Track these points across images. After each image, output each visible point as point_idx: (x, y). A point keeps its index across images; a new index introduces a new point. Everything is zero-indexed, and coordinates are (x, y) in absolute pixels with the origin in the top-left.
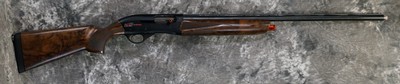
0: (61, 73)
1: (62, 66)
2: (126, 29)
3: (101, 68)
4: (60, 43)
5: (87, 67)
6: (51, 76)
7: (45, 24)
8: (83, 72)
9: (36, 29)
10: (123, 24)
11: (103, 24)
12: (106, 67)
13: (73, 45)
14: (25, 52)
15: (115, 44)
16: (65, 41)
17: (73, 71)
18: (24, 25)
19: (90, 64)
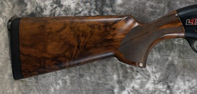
0: (80, 85)
1: (81, 76)
2: (188, 29)
3: (142, 85)
4: (74, 42)
5: (119, 82)
6: (64, 88)
7: (61, 6)
8: (113, 87)
9: (47, 13)
10: (183, 19)
11: (152, 13)
12: (150, 86)
13: (95, 47)
14: (23, 50)
15: (171, 48)
16: (82, 39)
17: (98, 84)
18: (29, 6)
19: (125, 77)
